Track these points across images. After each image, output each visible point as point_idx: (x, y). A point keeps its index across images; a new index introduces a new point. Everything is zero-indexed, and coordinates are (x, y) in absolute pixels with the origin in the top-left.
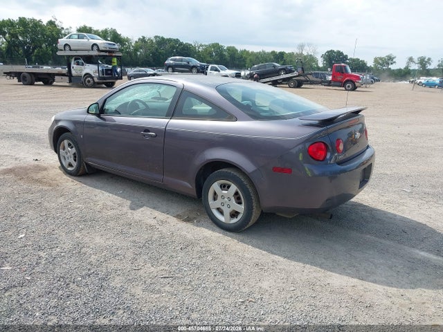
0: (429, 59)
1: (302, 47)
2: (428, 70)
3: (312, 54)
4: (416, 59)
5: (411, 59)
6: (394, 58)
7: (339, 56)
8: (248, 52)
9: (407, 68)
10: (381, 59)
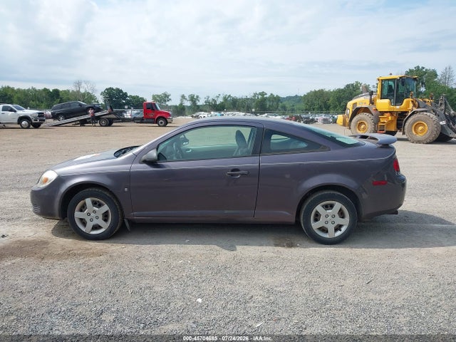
0: (197, 97)
1: (78, 84)
2: (198, 106)
3: (90, 92)
4: (187, 97)
5: (183, 97)
6: (169, 95)
7: (119, 93)
8: (13, 89)
9: (181, 104)
10: (158, 96)
